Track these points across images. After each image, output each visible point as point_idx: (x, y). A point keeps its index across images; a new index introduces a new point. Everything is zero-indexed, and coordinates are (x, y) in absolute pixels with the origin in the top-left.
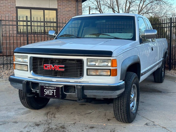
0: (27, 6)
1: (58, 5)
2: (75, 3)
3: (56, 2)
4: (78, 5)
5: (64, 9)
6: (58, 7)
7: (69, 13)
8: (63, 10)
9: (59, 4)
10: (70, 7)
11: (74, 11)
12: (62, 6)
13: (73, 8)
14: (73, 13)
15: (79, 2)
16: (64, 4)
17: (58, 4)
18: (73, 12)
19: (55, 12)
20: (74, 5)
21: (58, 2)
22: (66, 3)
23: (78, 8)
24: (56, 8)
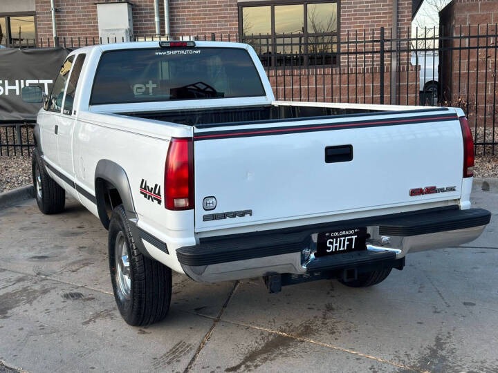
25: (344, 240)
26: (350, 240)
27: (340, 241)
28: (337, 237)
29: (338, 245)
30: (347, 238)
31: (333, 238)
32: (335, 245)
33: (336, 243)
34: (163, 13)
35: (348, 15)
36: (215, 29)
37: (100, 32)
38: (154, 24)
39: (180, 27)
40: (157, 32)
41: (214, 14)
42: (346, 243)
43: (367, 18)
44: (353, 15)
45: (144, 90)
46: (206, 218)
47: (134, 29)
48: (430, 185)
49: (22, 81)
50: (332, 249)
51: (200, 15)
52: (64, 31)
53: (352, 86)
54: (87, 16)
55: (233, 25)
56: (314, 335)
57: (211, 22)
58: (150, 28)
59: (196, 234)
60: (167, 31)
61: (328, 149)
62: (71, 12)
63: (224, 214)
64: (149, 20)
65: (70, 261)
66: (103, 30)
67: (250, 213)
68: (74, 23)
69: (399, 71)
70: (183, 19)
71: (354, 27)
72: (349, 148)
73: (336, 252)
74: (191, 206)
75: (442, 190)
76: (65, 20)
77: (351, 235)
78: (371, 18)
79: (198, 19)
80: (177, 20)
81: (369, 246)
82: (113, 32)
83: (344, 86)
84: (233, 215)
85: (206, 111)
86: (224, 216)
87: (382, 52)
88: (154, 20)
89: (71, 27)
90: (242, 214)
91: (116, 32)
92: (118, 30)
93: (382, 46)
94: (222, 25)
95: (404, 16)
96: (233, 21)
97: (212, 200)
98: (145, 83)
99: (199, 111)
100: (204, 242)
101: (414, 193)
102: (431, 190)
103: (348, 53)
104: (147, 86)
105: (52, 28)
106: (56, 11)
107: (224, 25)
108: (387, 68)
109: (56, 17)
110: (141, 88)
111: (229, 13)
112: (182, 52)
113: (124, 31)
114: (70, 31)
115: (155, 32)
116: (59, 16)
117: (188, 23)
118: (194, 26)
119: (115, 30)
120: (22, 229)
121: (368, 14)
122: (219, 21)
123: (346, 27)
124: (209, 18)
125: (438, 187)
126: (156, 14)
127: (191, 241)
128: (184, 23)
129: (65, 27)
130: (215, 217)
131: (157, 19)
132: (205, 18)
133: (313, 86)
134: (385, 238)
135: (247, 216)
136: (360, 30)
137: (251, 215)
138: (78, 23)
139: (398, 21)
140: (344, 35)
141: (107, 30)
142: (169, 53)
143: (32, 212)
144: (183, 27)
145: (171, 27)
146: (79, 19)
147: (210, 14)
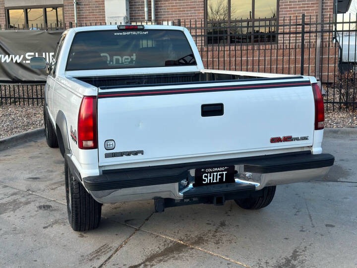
25: (217, 175)
26: (222, 175)
27: (214, 175)
28: (210, 173)
29: (212, 178)
30: (219, 173)
31: (207, 173)
32: (209, 178)
33: (210, 176)
34: (151, 4)
35: (285, 5)
36: (188, 16)
37: (106, 19)
38: (144, 13)
39: (162, 15)
40: (146, 18)
41: (187, 5)
42: (218, 177)
43: (299, 7)
44: (289, 5)
45: (129, 60)
46: (107, 156)
47: (130, 16)
48: (286, 135)
49: (47, 54)
50: (207, 181)
51: (176, 6)
52: (82, 18)
53: (286, 58)
54: (98, 7)
55: (200, 13)
56: (203, 244)
57: (184, 11)
58: (141, 16)
59: (100, 167)
60: (153, 18)
61: (203, 106)
62: (87, 5)
63: (121, 153)
64: (141, 10)
65: (54, 181)
66: (108, 17)
67: (142, 152)
68: (89, 13)
69: (322, 47)
70: (165, 9)
71: (289, 14)
72: (221, 105)
73: (210, 184)
74: (96, 146)
75: (297, 139)
76: (83, 10)
77: (222, 171)
78: (301, 7)
79: (175, 9)
80: (160, 9)
81: (236, 180)
82: (115, 19)
83: (280, 58)
84: (128, 154)
85: (150, 76)
86: (121, 154)
87: (303, 33)
88: (144, 10)
89: (87, 15)
90: (136, 153)
91: (117, 19)
92: (118, 17)
93: (303, 28)
94: (192, 13)
95: (327, 6)
96: (199, 10)
97: (111, 143)
98: (131, 55)
99: (145, 76)
100: (106, 173)
101: (273, 140)
102: (288, 139)
103: (284, 33)
104: (132, 57)
105: (74, 16)
106: (77, 4)
107: (194, 13)
108: (314, 45)
109: (77, 8)
110: (128, 59)
111: (197, 5)
112: (134, 33)
113: (123, 18)
114: (86, 18)
115: (144, 18)
116: (79, 8)
117: (168, 12)
118: (172, 14)
119: (116, 17)
120: (31, 157)
121: (300, 4)
122: (190, 11)
123: (283, 14)
124: (183, 8)
125: (294, 136)
126: (145, 6)
127: (96, 172)
128: (166, 12)
129: (83, 15)
130: (114, 155)
131: (146, 9)
132: (180, 8)
133: (256, 58)
134: (248, 174)
135: (140, 155)
136: (294, 16)
137: (142, 154)
138: (92, 12)
139: (323, 9)
140: (281, 20)
141: (111, 17)
142: (124, 33)
143: (42, 145)
144: (165, 15)
145: (156, 15)
146: (93, 10)
147: (184, 5)
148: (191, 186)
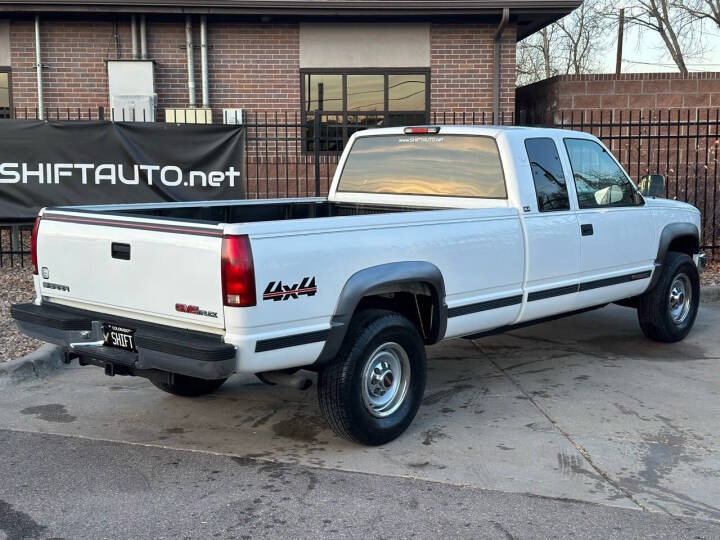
0: (332, 66)
1: (433, 57)
2: (490, 47)
3: (427, 47)
4: (500, 52)
5: (453, 67)
6: (431, 62)
7: (468, 81)
8: (450, 71)
9: (435, 52)
10: (474, 61)
11: (487, 71)
12: (447, 57)
13: (483, 61)
14: (482, 81)
15: (507, 42)
16: (455, 52)
17: (432, 52)
18: (485, 76)
19: (422, 78)
20: (488, 52)
21: (432, 47)
22: (461, 47)
23: (500, 61)
24: (427, 64)
25: (124, 337)
26: (128, 339)
31: (115, 331)
32: (117, 339)
46: (45, 285)
50: (116, 342)
61: (114, 244)
67: (68, 289)
73: (119, 347)
77: (127, 334)
84: (59, 288)
86: (53, 286)
90: (64, 288)
101: (180, 308)
102: (192, 310)
130: (49, 285)
148: (101, 342)
